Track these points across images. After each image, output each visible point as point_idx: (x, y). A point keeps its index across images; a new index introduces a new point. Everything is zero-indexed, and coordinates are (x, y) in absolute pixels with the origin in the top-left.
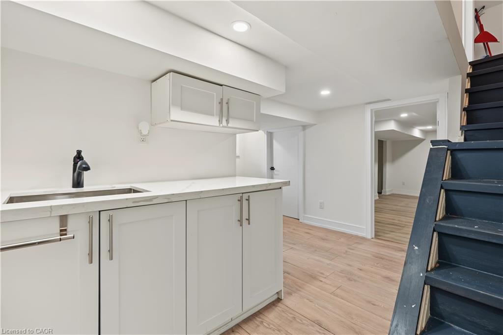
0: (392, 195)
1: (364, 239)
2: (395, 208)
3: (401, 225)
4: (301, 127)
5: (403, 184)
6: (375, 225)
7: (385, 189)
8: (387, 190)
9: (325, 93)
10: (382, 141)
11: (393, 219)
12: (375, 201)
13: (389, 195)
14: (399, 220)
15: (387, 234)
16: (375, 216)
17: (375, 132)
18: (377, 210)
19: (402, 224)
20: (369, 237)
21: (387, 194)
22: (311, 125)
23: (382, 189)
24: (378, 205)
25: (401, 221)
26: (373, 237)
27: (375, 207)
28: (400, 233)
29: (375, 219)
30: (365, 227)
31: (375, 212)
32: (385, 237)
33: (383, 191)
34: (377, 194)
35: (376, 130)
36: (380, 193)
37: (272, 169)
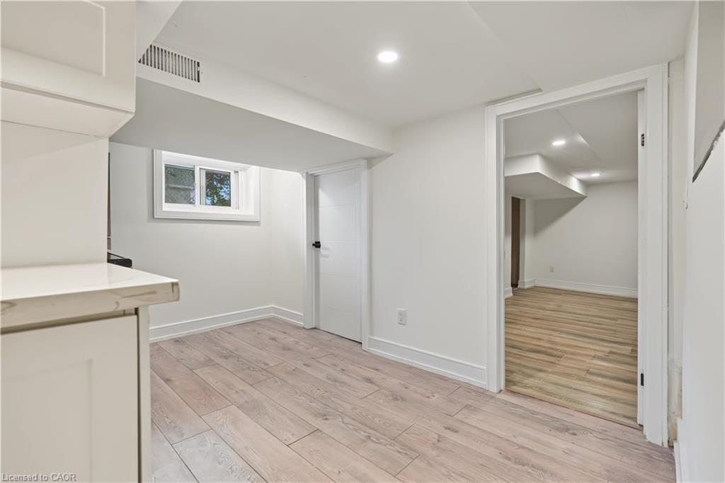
0: (535, 289)
1: (482, 393)
2: (540, 313)
3: (555, 353)
4: (364, 163)
5: (552, 270)
6: (507, 353)
7: (523, 278)
8: (527, 280)
9: (388, 57)
10: (519, 199)
11: (540, 339)
12: (506, 300)
13: (528, 289)
14: (549, 341)
15: (530, 376)
16: (506, 333)
17: (506, 178)
18: (510, 320)
19: (557, 350)
20: (494, 389)
21: (526, 287)
22: (383, 156)
23: (518, 279)
24: (513, 309)
25: (554, 343)
26: (502, 387)
27: (506, 313)
28: (553, 373)
29: (506, 339)
30: (485, 368)
31: (506, 322)
32: (525, 386)
33: (519, 282)
34: (511, 288)
35: (506, 175)
36: (514, 285)
37: (317, 245)
